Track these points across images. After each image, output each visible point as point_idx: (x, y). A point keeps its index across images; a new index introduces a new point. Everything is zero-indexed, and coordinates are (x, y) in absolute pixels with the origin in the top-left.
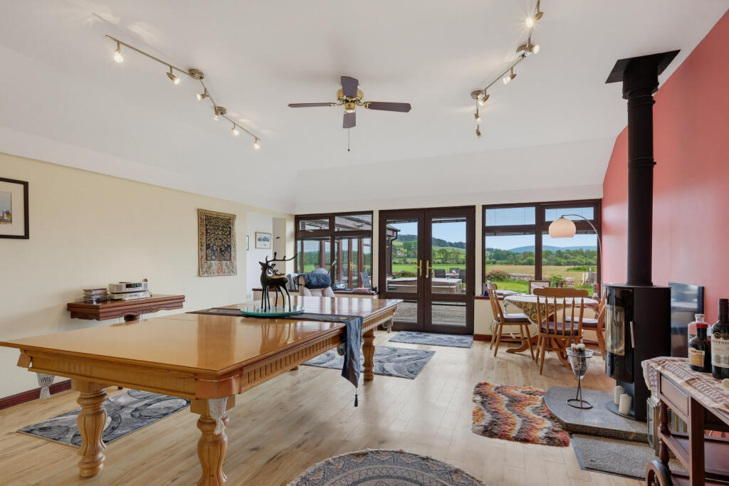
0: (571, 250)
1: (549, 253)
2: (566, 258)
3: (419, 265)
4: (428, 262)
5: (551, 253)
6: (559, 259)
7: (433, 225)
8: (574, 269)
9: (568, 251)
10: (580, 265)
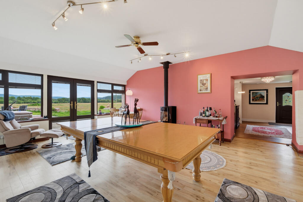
0: (26, 97)
1: (13, 98)
2: (23, 100)
3: (71, 104)
4: (75, 102)
5: (14, 98)
6: (19, 101)
7: (77, 86)
8: (31, 105)
9: (24, 97)
10: (30, 103)
